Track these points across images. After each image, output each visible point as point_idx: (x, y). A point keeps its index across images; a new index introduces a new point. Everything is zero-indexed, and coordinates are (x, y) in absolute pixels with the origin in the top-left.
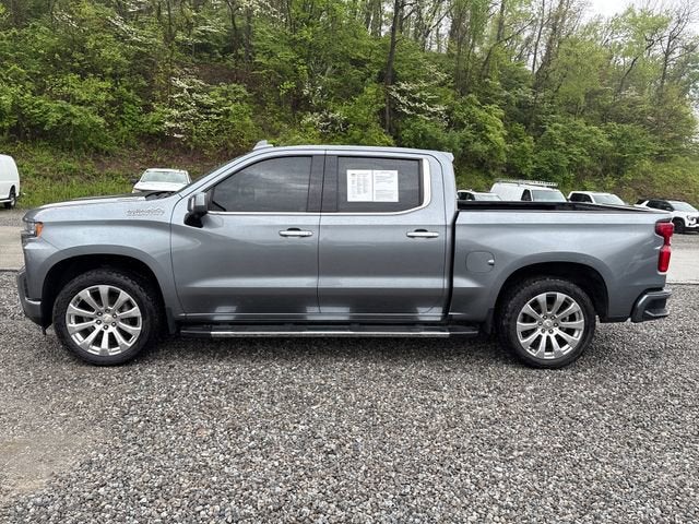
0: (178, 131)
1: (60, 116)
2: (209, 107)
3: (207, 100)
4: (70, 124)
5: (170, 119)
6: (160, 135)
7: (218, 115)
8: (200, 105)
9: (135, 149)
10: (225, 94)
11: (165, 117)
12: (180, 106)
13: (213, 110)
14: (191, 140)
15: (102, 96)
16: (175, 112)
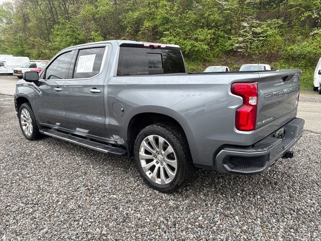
0: (241, 48)
1: (190, 47)
2: (260, 34)
3: (258, 30)
4: (194, 50)
5: (237, 43)
6: (232, 50)
7: (263, 37)
8: (254, 33)
9: (221, 58)
10: (269, 25)
11: (236, 42)
12: (244, 35)
13: (262, 35)
14: (246, 51)
15: (209, 36)
16: (241, 39)
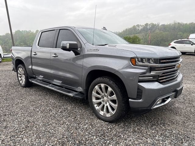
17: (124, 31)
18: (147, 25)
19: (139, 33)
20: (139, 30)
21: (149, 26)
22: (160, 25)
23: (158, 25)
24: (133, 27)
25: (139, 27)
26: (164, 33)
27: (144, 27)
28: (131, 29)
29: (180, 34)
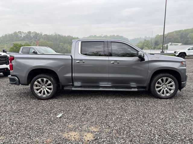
17: (3, 36)
18: (29, 32)
19: (21, 40)
20: (21, 37)
21: (32, 34)
22: (43, 35)
23: (41, 34)
24: (14, 33)
25: (21, 34)
26: (48, 42)
27: (27, 35)
28: (11, 35)
29: (62, 45)
